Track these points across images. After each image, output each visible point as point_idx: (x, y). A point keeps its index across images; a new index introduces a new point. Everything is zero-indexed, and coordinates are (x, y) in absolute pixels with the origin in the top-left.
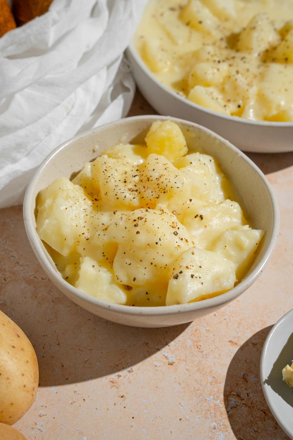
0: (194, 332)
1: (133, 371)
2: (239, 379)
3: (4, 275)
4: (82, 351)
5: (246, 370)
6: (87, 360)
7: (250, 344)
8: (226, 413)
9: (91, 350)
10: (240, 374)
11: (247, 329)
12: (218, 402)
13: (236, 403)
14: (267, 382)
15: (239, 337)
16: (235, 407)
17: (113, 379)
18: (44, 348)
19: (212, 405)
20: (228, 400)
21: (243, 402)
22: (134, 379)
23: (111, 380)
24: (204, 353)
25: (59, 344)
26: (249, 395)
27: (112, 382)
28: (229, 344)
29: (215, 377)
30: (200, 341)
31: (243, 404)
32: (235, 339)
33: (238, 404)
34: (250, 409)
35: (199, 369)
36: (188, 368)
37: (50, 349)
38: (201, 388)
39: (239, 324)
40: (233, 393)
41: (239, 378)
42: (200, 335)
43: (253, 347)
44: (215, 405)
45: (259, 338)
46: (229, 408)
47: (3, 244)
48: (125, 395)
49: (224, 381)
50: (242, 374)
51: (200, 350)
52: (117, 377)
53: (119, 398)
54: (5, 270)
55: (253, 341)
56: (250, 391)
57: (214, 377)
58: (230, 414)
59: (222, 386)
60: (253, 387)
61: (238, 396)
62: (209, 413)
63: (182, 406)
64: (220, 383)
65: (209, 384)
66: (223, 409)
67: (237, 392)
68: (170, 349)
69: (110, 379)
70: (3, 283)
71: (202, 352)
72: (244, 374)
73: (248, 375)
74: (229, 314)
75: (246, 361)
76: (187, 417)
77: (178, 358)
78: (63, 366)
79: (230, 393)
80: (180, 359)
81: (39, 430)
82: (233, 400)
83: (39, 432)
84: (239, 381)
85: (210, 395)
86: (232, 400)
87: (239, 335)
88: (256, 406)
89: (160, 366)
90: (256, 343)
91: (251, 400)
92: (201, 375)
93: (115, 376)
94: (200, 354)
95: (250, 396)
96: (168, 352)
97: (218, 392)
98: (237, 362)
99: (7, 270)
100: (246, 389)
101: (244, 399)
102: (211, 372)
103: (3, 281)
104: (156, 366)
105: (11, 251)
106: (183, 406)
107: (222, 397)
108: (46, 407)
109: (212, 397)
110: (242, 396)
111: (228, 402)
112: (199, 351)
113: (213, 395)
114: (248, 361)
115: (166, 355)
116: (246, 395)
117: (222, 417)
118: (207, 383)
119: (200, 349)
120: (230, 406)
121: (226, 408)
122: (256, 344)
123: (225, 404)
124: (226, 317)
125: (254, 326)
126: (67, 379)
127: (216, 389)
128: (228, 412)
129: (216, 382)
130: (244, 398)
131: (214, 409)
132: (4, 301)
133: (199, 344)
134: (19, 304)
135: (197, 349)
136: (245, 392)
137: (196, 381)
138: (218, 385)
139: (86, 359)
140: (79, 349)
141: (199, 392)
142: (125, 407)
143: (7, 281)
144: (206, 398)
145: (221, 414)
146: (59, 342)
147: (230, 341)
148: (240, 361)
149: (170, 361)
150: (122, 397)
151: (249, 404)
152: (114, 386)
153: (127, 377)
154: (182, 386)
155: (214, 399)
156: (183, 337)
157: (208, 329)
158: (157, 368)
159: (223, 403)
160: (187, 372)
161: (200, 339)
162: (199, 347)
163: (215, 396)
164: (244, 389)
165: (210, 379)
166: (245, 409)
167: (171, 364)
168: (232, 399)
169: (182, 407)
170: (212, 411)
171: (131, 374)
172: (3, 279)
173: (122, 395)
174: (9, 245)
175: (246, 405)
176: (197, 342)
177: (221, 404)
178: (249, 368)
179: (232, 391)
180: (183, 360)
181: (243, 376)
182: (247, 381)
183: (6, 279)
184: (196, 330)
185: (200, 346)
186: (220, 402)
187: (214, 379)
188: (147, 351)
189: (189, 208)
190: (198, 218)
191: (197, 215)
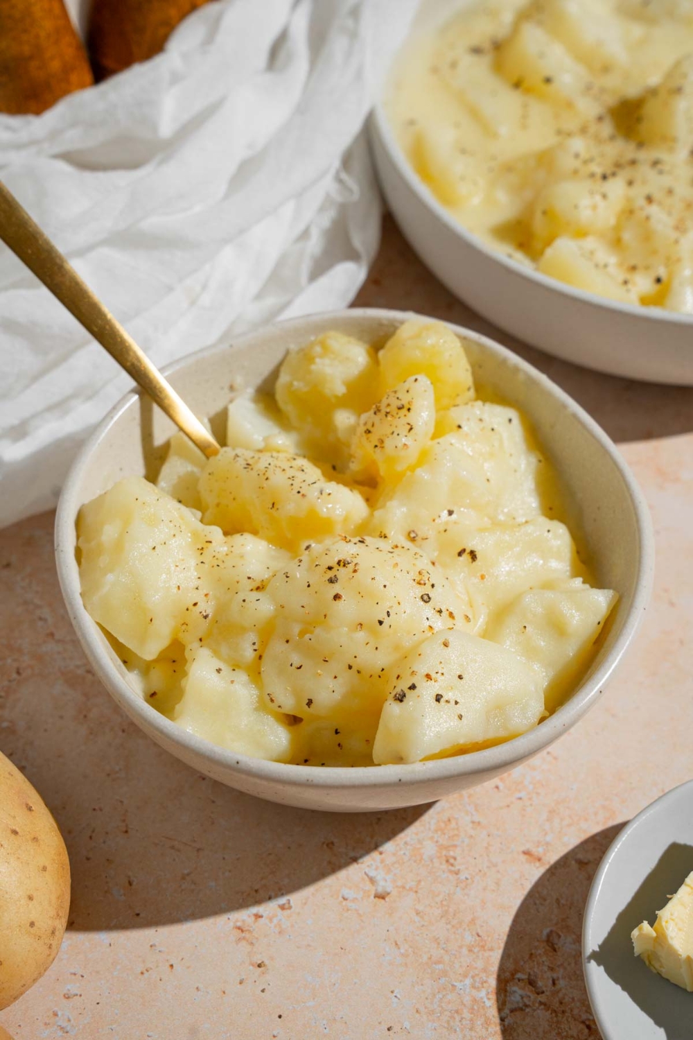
0: (443, 825)
1: (290, 908)
2: (537, 944)
3: (17, 660)
4: (179, 850)
5: (556, 924)
6: (188, 874)
7: (573, 862)
8: (497, 1020)
9: (198, 850)
10: (541, 932)
11: (569, 825)
12: (483, 993)
13: (526, 1000)
14: (595, 956)
15: (547, 844)
16: (521, 1009)
17: (243, 921)
18: (91, 837)
19: (467, 1000)
20: (506, 991)
21: (542, 998)
22: (292, 926)
23: (239, 924)
24: (462, 876)
25: (126, 832)
26: (556, 982)
27: (240, 929)
28: (523, 858)
29: (480, 934)
30: (455, 846)
31: (541, 1003)
32: (538, 846)
33: (528, 1003)
34: (557, 1016)
35: (447, 912)
36: (420, 908)
37: (104, 842)
38: (446, 958)
39: (552, 812)
40: (519, 975)
41: (538, 941)
42: (456, 832)
43: (580, 869)
44: (475, 1000)
45: (594, 849)
46: (507, 1011)
48: (267, 962)
49: (502, 945)
50: (546, 932)
51: (453, 868)
52: (253, 918)
53: (251, 967)
54: (20, 651)
55: (580, 856)
56: (560, 973)
57: (479, 936)
58: (506, 1023)
59: (495, 957)
60: (569, 964)
61: (531, 983)
62: (457, 1018)
63: (396, 996)
64: (491, 949)
65: (465, 951)
66: (492, 1012)
67: (529, 974)
68: (382, 861)
69: (237, 921)
70: (14, 680)
71: (457, 873)
72: (551, 932)
73: (560, 937)
74: (531, 787)
75: (558, 901)
76: (407, 1025)
77: (399, 883)
78: (130, 884)
79: (513, 975)
80: (404, 887)
81: (62, 1028)
82: (518, 993)
83: (60, 1033)
84: (536, 948)
85: (466, 976)
86: (515, 992)
87: (548, 838)
88: (571, 1011)
89: (355, 900)
90: (586, 861)
91: (560, 995)
92: (449, 926)
93: (249, 916)
94: (452, 877)
95: (558, 987)
96: (377, 869)
97: (485, 970)
98: (538, 902)
99: (26, 651)
100: (552, 969)
101: (543, 992)
102: (473, 921)
103: (14, 675)
104: (345, 899)
105: (38, 607)
106: (398, 996)
107: (492, 982)
108: (82, 976)
109: (468, 981)
110: (540, 984)
111: (505, 996)
112: (451, 872)
113: (473, 977)
114: (563, 901)
115: (372, 874)
116: (551, 982)
117: (487, 1030)
118: (461, 947)
119: (452, 865)
120: (509, 1006)
121: (500, 1010)
122: (586, 864)
123: (498, 1000)
124: (522, 794)
125: (586, 820)
126: (138, 915)
127: (480, 964)
128: (502, 1020)
129: (483, 947)
130: (544, 989)
131: (472, 1010)
132: (11, 722)
133: (452, 853)
134: (46, 731)
135: (444, 866)
136: (549, 974)
137: (436, 940)
138: (486, 954)
139: (186, 872)
140: (173, 847)
141: (441, 966)
142: (263, 991)
143: (24, 675)
144: (455, 984)
145: (487, 1023)
146: (127, 826)
147: (527, 853)
148: (545, 900)
149: (380, 890)
150: (259, 966)
151: (556, 1005)
152: (244, 938)
153: (275, 921)
154: (402, 951)
155: (473, 987)
156: (417, 834)
157: (476, 819)
158: (349, 904)
159: (493, 997)
160: (417, 919)
161: (455, 843)
162: (452, 861)
163: (478, 980)
164: (546, 968)
165: (469, 939)
166: (543, 1014)
167: (381, 896)
168: (515, 988)
169: (396, 999)
170: (466, 1015)
171: (287, 912)
172: (15, 671)
173: (259, 962)
174: (37, 592)
175: (546, 1006)
176: (447, 848)
177: (489, 999)
178: (563, 920)
179: (516, 971)
180: (411, 889)
181: (549, 936)
182: (555, 950)
183: (21, 671)
184: (449, 820)
185: (455, 859)
186: (488, 994)
187: (477, 938)
188: (329, 862)
189: (445, 531)
190: (466, 557)
191: (464, 550)
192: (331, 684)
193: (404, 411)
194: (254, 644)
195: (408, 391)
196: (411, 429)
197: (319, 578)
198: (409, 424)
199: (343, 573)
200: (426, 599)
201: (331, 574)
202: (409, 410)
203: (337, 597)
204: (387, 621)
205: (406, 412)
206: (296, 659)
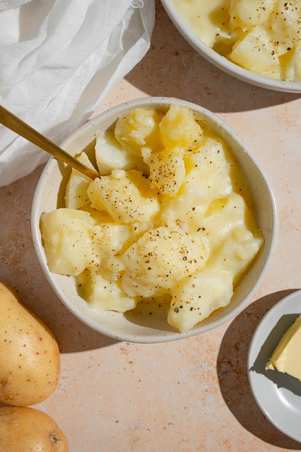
2: (231, 348)
3: (22, 240)
5: (239, 339)
7: (245, 314)
8: (217, 377)
10: (233, 343)
12: (212, 368)
13: (227, 369)
16: (226, 373)
17: (123, 346)
18: (62, 316)
19: (206, 371)
20: (220, 366)
21: (233, 368)
22: (141, 347)
26: (238, 362)
27: (122, 349)
29: (211, 345)
31: (233, 370)
33: (228, 370)
34: (238, 374)
37: (68, 318)
38: (198, 355)
40: (225, 360)
41: (232, 346)
43: (248, 317)
44: (209, 371)
45: (253, 308)
46: (220, 374)
47: (18, 205)
48: (133, 361)
49: (218, 349)
50: (235, 343)
52: (126, 345)
53: (128, 364)
54: (22, 236)
55: (248, 312)
56: (240, 358)
57: (210, 346)
58: (220, 378)
59: (216, 353)
60: (243, 354)
61: (229, 363)
62: (203, 377)
63: (180, 371)
64: (215, 351)
65: (205, 352)
66: (215, 374)
67: (229, 360)
69: (121, 346)
70: (22, 249)
72: (237, 343)
73: (240, 344)
75: (239, 330)
76: (185, 381)
78: (80, 334)
79: (223, 360)
81: (64, 389)
82: (224, 366)
83: (63, 391)
85: (205, 362)
86: (223, 366)
88: (244, 372)
90: (250, 313)
91: (240, 366)
92: (199, 343)
93: (125, 344)
95: (239, 364)
97: (212, 359)
98: (232, 331)
99: (24, 236)
100: (237, 357)
101: (233, 366)
102: (207, 341)
103: (22, 247)
105: (26, 214)
106: (181, 371)
107: (215, 363)
108: (68, 370)
109: (206, 364)
110: (232, 363)
111: (220, 368)
113: (208, 362)
114: (241, 330)
116: (236, 362)
117: (213, 381)
118: (203, 351)
120: (221, 372)
121: (218, 373)
122: (250, 314)
123: (217, 370)
126: (84, 346)
127: (210, 357)
128: (219, 377)
129: (211, 350)
130: (234, 365)
131: (208, 374)
132: (24, 268)
134: (38, 272)
136: (236, 359)
137: (194, 349)
138: (213, 353)
141: (196, 359)
142: (133, 372)
143: (25, 247)
144: (202, 365)
145: (214, 378)
148: (234, 330)
150: (131, 362)
151: (238, 370)
152: (124, 353)
153: (135, 345)
154: (182, 354)
155: (208, 365)
159: (215, 369)
163: (210, 363)
164: (234, 357)
165: (206, 347)
166: (233, 374)
168: (223, 365)
169: (180, 372)
170: (206, 376)
172: (21, 245)
173: (130, 361)
174: (24, 207)
175: (235, 371)
177: (214, 370)
178: (241, 338)
179: (224, 359)
181: (236, 344)
182: (238, 350)
183: (24, 245)
186: (214, 368)
187: (209, 347)
189: (192, 218)
190: (201, 230)
191: (200, 229)
192: (150, 292)
193: (172, 175)
194: (118, 276)
195: (173, 167)
196: (175, 183)
197: (142, 260)
198: (174, 181)
199: (151, 258)
200: (185, 258)
201: (146, 259)
202: (174, 175)
203: (149, 269)
204: (170, 275)
205: (173, 176)
206: (135, 284)
